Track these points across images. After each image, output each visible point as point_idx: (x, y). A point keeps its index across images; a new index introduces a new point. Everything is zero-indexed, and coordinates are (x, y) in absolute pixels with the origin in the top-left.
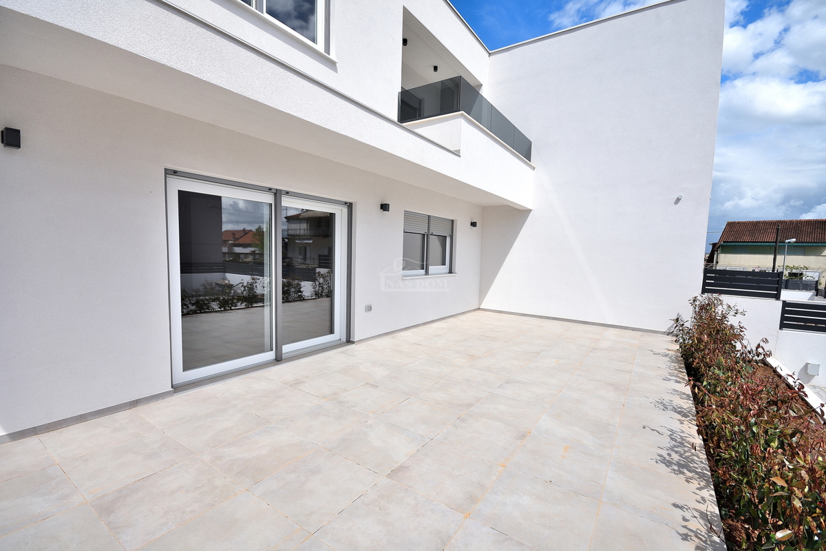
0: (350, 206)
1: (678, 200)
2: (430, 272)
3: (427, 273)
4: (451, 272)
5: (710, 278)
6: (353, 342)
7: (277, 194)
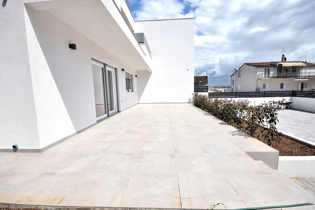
0: (116, 69)
1: (188, 70)
2: (129, 91)
3: (129, 92)
4: (132, 91)
5: (196, 90)
6: (120, 112)
7: (105, 65)
